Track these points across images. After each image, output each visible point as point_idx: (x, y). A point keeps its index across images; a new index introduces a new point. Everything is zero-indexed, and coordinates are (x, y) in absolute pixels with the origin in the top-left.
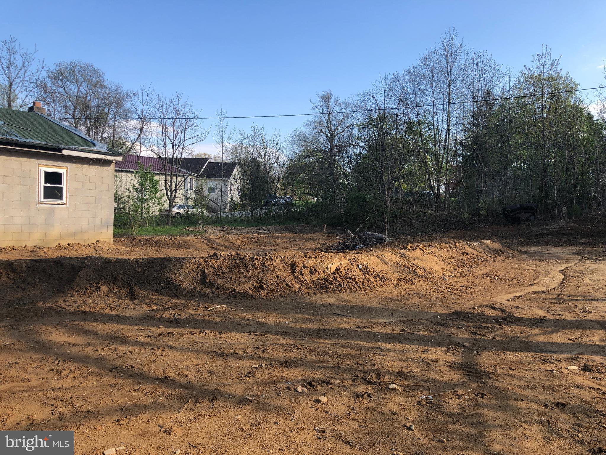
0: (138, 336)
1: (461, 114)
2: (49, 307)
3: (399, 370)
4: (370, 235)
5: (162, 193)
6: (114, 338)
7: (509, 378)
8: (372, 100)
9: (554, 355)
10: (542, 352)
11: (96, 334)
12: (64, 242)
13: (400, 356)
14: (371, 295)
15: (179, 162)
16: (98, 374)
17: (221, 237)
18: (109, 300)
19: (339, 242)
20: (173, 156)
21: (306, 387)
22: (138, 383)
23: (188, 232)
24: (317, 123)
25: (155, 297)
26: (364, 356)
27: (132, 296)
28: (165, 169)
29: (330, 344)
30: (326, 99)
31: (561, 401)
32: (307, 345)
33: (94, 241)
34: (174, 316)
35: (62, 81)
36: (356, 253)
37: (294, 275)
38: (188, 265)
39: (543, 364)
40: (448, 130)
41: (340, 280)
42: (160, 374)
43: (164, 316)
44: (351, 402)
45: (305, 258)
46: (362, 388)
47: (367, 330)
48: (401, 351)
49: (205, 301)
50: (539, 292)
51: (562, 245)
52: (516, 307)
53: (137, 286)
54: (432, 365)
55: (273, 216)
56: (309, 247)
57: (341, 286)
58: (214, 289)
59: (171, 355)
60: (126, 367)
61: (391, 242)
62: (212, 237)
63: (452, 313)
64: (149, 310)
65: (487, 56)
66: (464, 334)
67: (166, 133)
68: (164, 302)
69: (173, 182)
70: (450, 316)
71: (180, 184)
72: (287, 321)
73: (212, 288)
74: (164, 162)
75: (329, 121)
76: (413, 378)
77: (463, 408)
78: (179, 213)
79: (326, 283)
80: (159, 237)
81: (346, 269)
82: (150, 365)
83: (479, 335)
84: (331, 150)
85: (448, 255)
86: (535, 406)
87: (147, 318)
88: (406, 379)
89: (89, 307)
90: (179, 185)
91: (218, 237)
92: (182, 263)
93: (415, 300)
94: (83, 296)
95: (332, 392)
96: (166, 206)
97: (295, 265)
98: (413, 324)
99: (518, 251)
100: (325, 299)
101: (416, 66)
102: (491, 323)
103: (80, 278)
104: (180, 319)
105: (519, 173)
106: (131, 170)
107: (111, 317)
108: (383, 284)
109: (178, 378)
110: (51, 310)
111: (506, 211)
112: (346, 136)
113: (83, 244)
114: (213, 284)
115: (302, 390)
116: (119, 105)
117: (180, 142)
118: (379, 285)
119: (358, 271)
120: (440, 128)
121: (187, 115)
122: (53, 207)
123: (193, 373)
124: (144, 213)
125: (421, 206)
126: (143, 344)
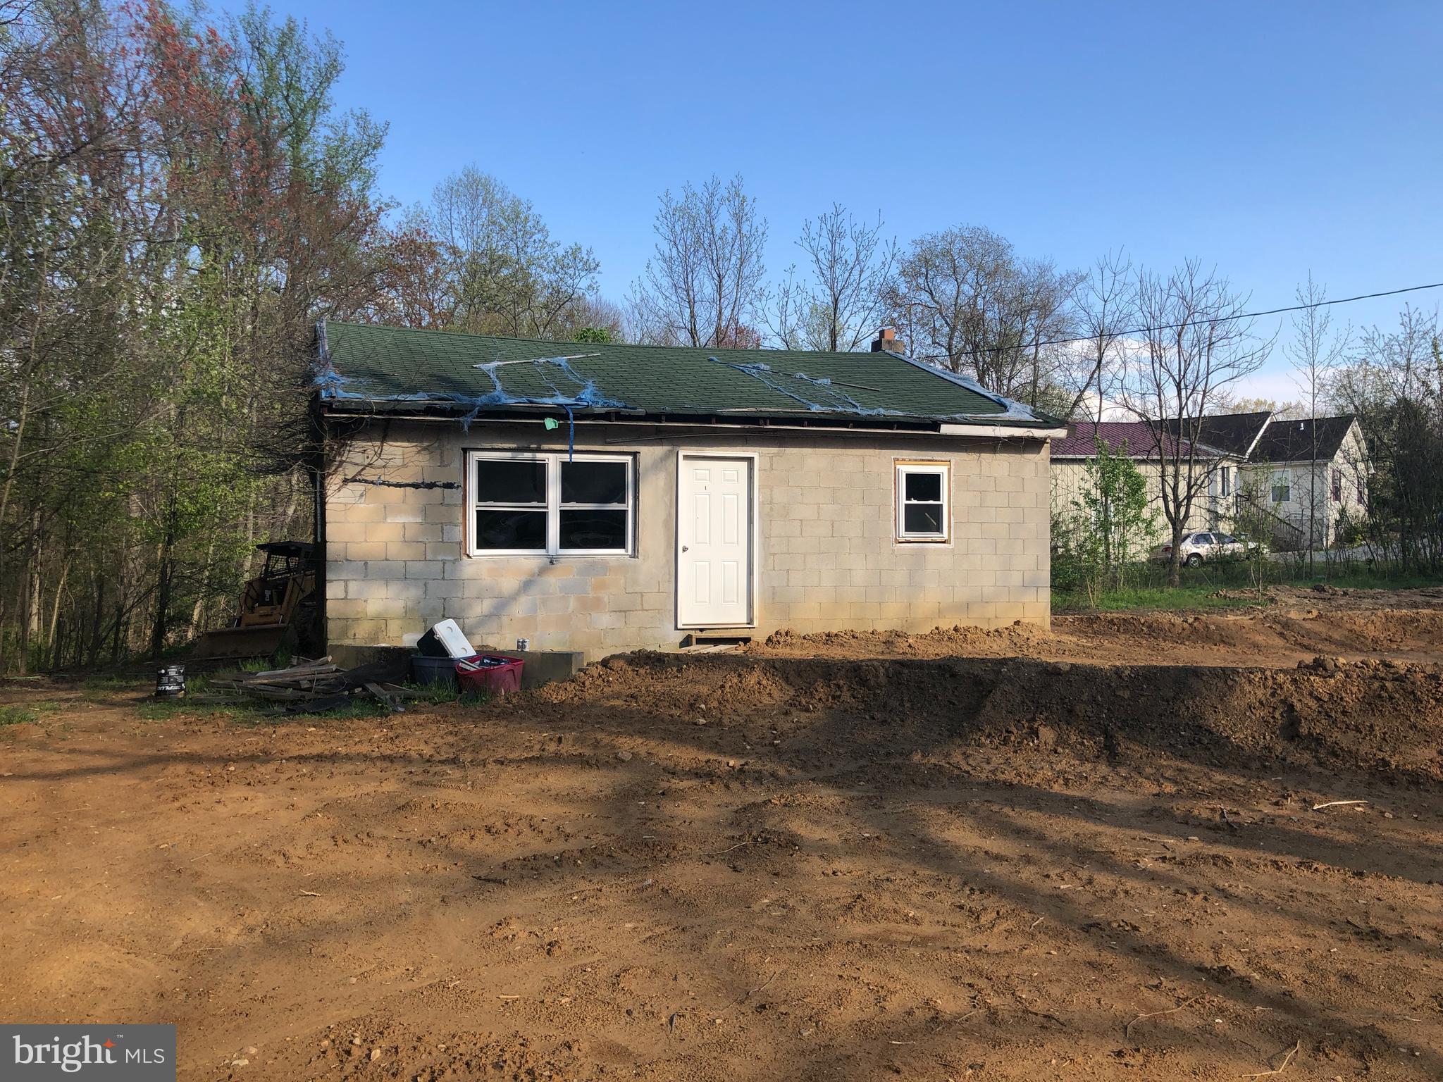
0: (1139, 855)
2: (935, 765)
5: (1154, 507)
6: (1083, 855)
11: (1040, 838)
12: (946, 625)
15: (1196, 428)
16: (1057, 934)
17: (1320, 616)
18: (1061, 761)
20: (1180, 414)
22: (1154, 971)
23: (1223, 602)
25: (1168, 764)
27: (1111, 754)
28: (1160, 448)
33: (1009, 623)
34: (1222, 815)
35: (927, 278)
38: (1247, 688)
42: (1208, 960)
43: (1196, 812)
49: (1299, 783)
53: (1124, 734)
58: (1322, 754)
59: (1229, 914)
60: (1119, 926)
62: (1294, 615)
64: (1158, 795)
67: (1161, 361)
68: (1191, 777)
69: (1180, 478)
71: (1199, 482)
73: (1317, 752)
74: (1157, 432)
78: (1197, 555)
80: (1157, 615)
82: (1180, 931)
87: (1156, 814)
89: (1018, 775)
90: (1195, 484)
91: (1310, 616)
92: (1229, 682)
94: (1003, 748)
96: (1166, 537)
103: (994, 707)
104: (1240, 825)
106: (1079, 457)
107: (1070, 801)
109: (1258, 977)
110: (940, 772)
113: (985, 628)
114: (1319, 741)
116: (1045, 309)
117: (1197, 378)
121: (1213, 310)
122: (923, 549)
123: (1298, 971)
124: (1112, 557)
126: (1152, 876)
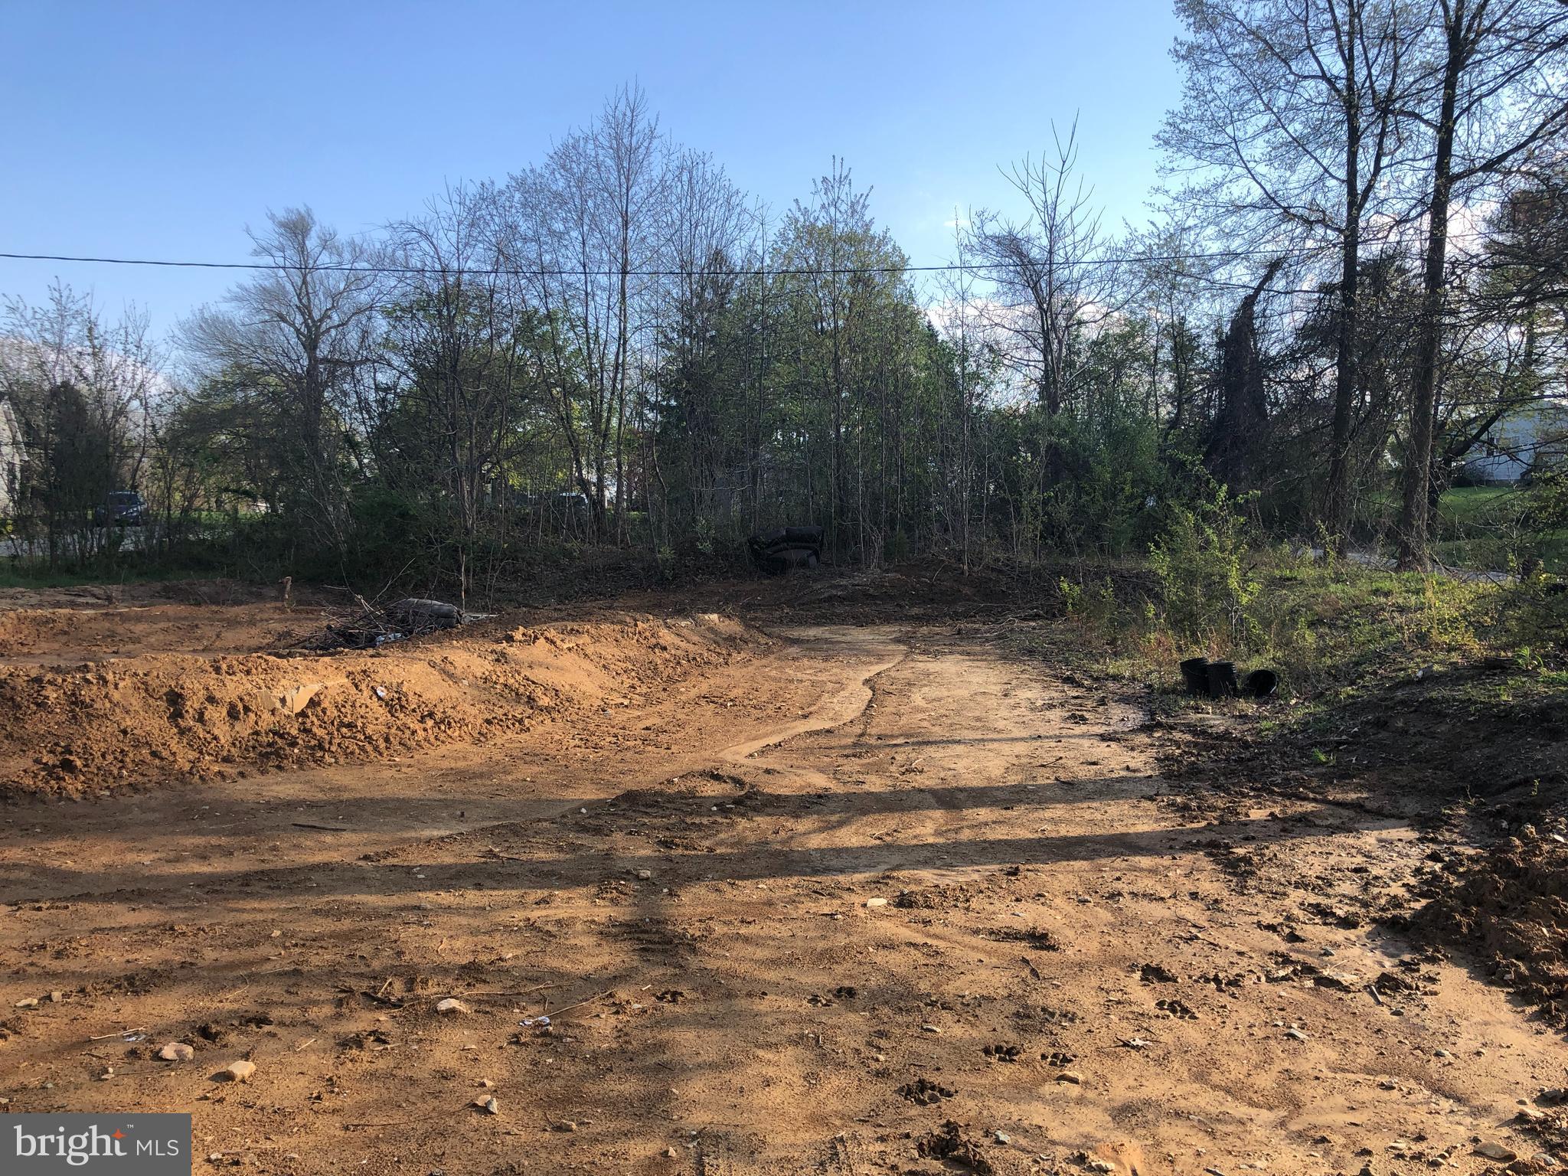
1: (653, 304)
3: (465, 961)
4: (418, 605)
7: (739, 945)
8: (424, 245)
9: (841, 878)
10: (815, 872)
13: (476, 922)
14: (409, 766)
19: (329, 627)
21: (191, 1043)
24: (269, 296)
26: (375, 935)
29: (277, 910)
30: (297, 229)
31: (847, 983)
32: (205, 923)
36: (372, 656)
37: (177, 726)
39: (816, 900)
40: (623, 340)
41: (320, 732)
44: (327, 1064)
45: (214, 675)
46: (361, 1021)
47: (391, 861)
48: (477, 908)
50: (817, 733)
51: (873, 623)
52: (768, 771)
54: (555, 936)
55: (127, 554)
56: (239, 644)
57: (321, 747)
61: (477, 624)
63: (617, 798)
65: (712, 167)
66: (642, 847)
70: (612, 805)
72: (146, 859)
75: (304, 290)
76: (503, 977)
77: (626, 1034)
79: (279, 741)
81: (340, 699)
83: (677, 845)
84: (312, 371)
85: (617, 652)
86: (789, 1004)
88: (485, 981)
93: (526, 772)
95: (272, 1045)
97: (180, 696)
98: (516, 834)
99: (779, 637)
100: (274, 787)
101: (538, 171)
102: (710, 814)
105: (785, 456)
108: (442, 736)
111: (757, 543)
112: (353, 338)
115: (178, 1052)
118: (432, 739)
119: (374, 704)
120: (602, 333)
125: (556, 530)
